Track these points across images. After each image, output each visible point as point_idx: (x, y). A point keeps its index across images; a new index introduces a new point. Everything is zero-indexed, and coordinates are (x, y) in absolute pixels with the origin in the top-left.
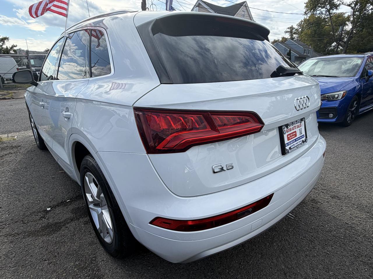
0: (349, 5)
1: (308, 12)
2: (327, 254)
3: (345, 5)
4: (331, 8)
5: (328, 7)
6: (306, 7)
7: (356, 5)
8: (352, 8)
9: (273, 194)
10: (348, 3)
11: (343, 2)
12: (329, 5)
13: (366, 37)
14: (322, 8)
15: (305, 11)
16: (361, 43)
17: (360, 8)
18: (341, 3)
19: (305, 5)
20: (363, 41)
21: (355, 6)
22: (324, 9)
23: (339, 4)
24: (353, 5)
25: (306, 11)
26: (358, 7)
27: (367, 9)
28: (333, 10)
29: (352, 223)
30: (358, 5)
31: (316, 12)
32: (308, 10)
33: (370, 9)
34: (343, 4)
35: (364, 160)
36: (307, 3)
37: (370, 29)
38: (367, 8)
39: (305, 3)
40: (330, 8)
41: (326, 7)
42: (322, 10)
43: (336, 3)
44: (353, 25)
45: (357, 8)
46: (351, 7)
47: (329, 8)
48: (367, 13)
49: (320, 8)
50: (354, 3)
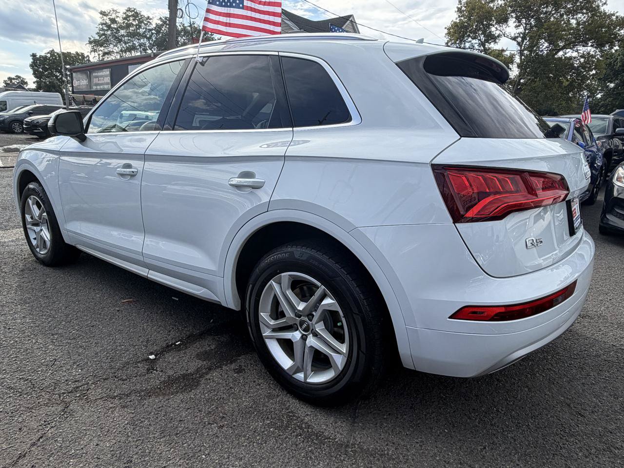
0: (514, 39)
1: (450, 43)
2: (607, 380)
3: (507, 37)
4: (487, 41)
5: (482, 38)
6: (449, 34)
7: (524, 38)
8: (519, 44)
9: (577, 280)
10: (513, 35)
11: (505, 32)
12: (483, 36)
13: (541, 92)
14: (473, 39)
15: (446, 42)
16: (535, 101)
17: (530, 44)
18: (501, 33)
19: (446, 31)
20: (537, 97)
21: (523, 41)
22: (477, 41)
23: (499, 35)
24: (519, 39)
25: (448, 41)
26: (526, 42)
27: (541, 47)
28: (490, 43)
29: (620, 345)
30: (526, 40)
31: (465, 44)
32: (451, 40)
33: (544, 47)
34: (505, 36)
35: (600, 270)
36: (449, 29)
37: (547, 80)
38: (541, 45)
39: (446, 28)
40: (485, 40)
41: (479, 38)
42: (474, 41)
43: (494, 33)
44: (521, 70)
45: (526, 44)
46: (517, 41)
47: (483, 40)
48: (541, 53)
49: (470, 39)
50: (521, 35)
